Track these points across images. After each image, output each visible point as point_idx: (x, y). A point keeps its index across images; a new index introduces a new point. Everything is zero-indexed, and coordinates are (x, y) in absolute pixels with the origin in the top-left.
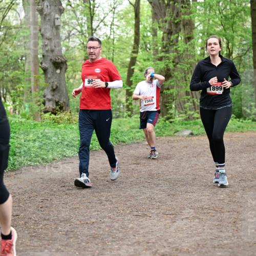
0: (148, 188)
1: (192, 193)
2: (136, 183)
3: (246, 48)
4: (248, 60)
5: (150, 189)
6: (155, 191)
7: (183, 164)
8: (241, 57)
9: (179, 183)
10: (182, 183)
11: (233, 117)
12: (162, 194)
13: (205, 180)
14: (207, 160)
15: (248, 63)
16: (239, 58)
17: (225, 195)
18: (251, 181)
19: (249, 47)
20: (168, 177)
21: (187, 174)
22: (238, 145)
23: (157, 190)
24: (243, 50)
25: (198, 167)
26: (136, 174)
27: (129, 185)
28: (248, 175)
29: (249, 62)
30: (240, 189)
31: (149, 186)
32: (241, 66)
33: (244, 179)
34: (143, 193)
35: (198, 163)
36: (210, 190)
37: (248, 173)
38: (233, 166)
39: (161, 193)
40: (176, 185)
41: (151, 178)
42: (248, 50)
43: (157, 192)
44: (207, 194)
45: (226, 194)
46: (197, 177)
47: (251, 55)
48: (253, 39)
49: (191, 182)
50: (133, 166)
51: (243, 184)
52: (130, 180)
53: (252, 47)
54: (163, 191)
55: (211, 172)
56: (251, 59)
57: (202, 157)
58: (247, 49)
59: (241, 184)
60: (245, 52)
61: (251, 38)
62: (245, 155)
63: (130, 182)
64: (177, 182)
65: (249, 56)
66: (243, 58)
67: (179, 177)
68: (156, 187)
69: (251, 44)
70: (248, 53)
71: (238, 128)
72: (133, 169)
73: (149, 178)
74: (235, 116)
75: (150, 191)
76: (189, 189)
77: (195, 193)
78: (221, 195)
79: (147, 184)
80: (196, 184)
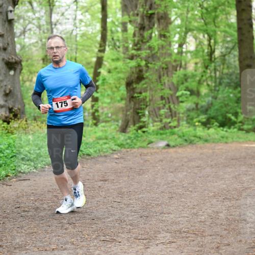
0: (117, 208)
2: (104, 202)
3: (231, 45)
4: (232, 60)
5: (120, 209)
6: (126, 213)
7: (158, 181)
8: (224, 56)
9: (153, 202)
10: (157, 203)
11: (216, 125)
12: (133, 215)
13: (183, 199)
14: (186, 175)
15: (233, 63)
16: (223, 58)
17: (207, 217)
18: (237, 200)
19: (234, 44)
20: (140, 196)
21: (162, 192)
22: (221, 158)
24: (227, 48)
25: (175, 184)
26: (104, 193)
27: (96, 205)
28: (233, 193)
29: (235, 61)
30: (224, 209)
31: (118, 206)
32: (226, 66)
33: (228, 197)
34: (112, 214)
35: (175, 179)
36: (190, 210)
37: (234, 190)
38: (216, 182)
39: (133, 214)
40: (150, 205)
41: (121, 197)
42: (233, 48)
43: (128, 213)
44: (186, 215)
45: (208, 215)
46: (174, 195)
47: (236, 53)
48: (238, 35)
49: (167, 202)
50: (100, 184)
51: (227, 203)
52: (96, 199)
53: (237, 45)
54: (135, 212)
55: (190, 189)
56: (237, 59)
57: (179, 172)
58: (231, 47)
59: (225, 203)
60: (229, 50)
61: (236, 34)
62: (230, 170)
63: (96, 202)
64: (150, 201)
65: (235, 56)
66: (227, 57)
67: (153, 196)
68: (127, 207)
69: (237, 41)
70: (232, 51)
71: (221, 139)
72: (100, 187)
73: (118, 196)
74: (218, 124)
75: (119, 212)
76: (165, 210)
77: (171, 214)
78: (202, 215)
79: (116, 203)
80: (173, 204)
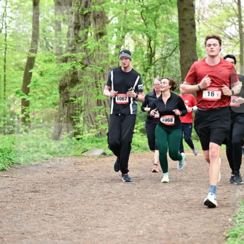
0: (49, 221)
1: (104, 227)
2: (34, 215)
3: (172, 47)
4: (174, 63)
5: (52, 223)
6: (59, 226)
7: (93, 192)
8: (165, 58)
9: (88, 215)
10: (92, 215)
12: (66, 229)
13: (120, 212)
15: (174, 66)
16: (163, 60)
17: (145, 230)
18: (178, 212)
19: (175, 46)
20: (74, 208)
21: (98, 204)
23: (60, 225)
24: (168, 49)
25: (111, 195)
26: (34, 205)
27: (26, 218)
28: (174, 205)
29: (176, 64)
30: (164, 222)
31: (50, 219)
32: (166, 70)
33: (168, 209)
34: (43, 228)
35: (111, 190)
36: (127, 223)
37: (174, 202)
38: (156, 194)
39: (66, 227)
40: (84, 218)
41: (53, 209)
42: (174, 50)
43: (61, 227)
44: (123, 229)
45: (147, 229)
46: (111, 208)
47: (178, 55)
48: (179, 35)
49: (103, 214)
50: (30, 195)
51: (167, 216)
52: (27, 212)
53: (178, 47)
54: (68, 225)
55: (127, 201)
56: (178, 61)
59: (166, 216)
60: (170, 52)
61: (177, 34)
63: (26, 215)
64: (85, 214)
65: (176, 58)
66: (167, 59)
67: (88, 208)
68: (60, 220)
69: (178, 43)
70: (174, 53)
72: (30, 198)
73: (50, 209)
75: (51, 225)
76: (100, 223)
77: (107, 227)
78: (140, 229)
79: (47, 216)
80: (109, 217)
